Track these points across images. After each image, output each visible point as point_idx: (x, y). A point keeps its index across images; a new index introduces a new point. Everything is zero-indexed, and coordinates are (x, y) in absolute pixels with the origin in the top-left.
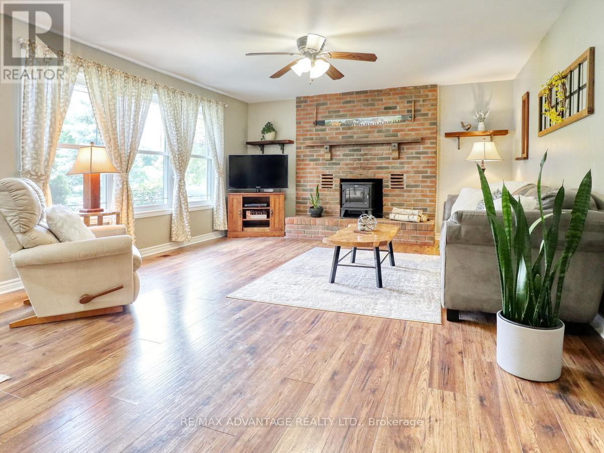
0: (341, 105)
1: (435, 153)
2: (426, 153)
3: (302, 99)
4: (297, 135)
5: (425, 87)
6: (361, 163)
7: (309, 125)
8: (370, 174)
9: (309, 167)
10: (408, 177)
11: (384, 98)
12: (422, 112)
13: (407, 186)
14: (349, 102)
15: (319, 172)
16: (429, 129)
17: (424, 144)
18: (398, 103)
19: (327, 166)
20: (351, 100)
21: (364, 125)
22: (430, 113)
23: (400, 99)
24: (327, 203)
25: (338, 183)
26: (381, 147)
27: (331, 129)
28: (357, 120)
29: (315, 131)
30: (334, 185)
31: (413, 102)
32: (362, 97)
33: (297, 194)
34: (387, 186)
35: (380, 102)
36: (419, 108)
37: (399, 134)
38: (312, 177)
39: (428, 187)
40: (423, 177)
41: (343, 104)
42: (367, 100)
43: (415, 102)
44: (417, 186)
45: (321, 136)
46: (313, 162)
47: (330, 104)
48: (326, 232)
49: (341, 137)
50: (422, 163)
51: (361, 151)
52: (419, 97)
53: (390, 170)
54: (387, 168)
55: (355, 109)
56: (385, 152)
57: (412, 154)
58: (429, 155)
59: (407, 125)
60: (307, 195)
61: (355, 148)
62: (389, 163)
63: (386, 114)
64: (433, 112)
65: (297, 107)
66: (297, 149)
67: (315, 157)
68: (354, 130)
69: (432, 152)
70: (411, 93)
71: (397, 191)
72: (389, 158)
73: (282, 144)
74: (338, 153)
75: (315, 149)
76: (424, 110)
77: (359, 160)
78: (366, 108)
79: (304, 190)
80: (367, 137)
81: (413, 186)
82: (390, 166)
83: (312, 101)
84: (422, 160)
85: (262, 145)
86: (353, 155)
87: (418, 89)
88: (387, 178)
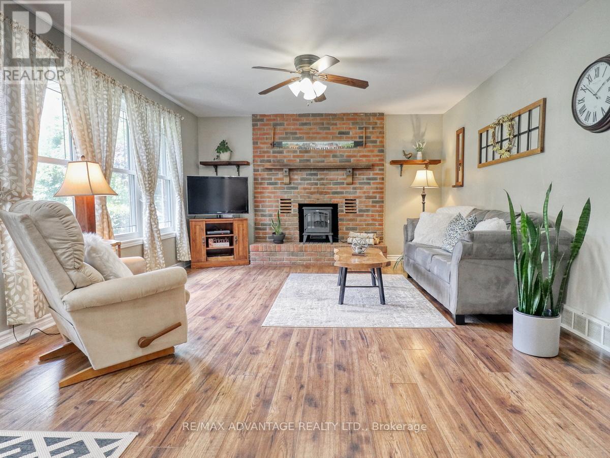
0: (298, 127)
1: (383, 179)
2: (375, 179)
3: (258, 117)
4: (254, 156)
5: (374, 115)
6: (318, 188)
7: (266, 146)
8: (326, 199)
9: (267, 191)
10: (360, 202)
11: (338, 122)
12: (372, 139)
13: (360, 211)
14: (305, 124)
15: (278, 197)
16: (377, 156)
17: (374, 171)
18: (350, 128)
19: (286, 190)
20: (308, 122)
21: (320, 149)
22: (378, 140)
23: (352, 125)
24: (286, 229)
25: (297, 208)
26: (336, 172)
27: (288, 152)
28: (313, 144)
29: (273, 153)
30: (292, 210)
31: (364, 128)
32: (318, 120)
33: (256, 220)
34: (342, 211)
35: (335, 127)
36: (369, 135)
37: (352, 159)
38: (271, 201)
39: (377, 211)
40: (373, 202)
41: (300, 125)
42: (323, 124)
43: (366, 128)
44: (368, 211)
45: (279, 159)
46: (271, 186)
47: (288, 125)
48: (290, 259)
49: (298, 160)
50: (372, 188)
51: (317, 176)
52: (370, 124)
53: (344, 195)
54: (342, 193)
55: (311, 131)
56: (340, 177)
57: (364, 179)
58: (378, 181)
59: (359, 152)
60: (267, 220)
61: (312, 172)
62: (344, 188)
63: (340, 139)
64: (380, 139)
65: (254, 125)
66: (254, 171)
67: (273, 181)
68: (311, 154)
69: (380, 178)
70: (362, 119)
71: (351, 216)
72: (343, 183)
73: (238, 165)
74: (296, 177)
75: (273, 172)
76: (373, 137)
77: (316, 184)
78: (321, 131)
79: (263, 215)
80: (323, 162)
81: (364, 211)
82: (344, 191)
83: (268, 120)
84: (372, 186)
85: (216, 165)
86: (310, 179)
87: (368, 116)
88: (342, 203)
